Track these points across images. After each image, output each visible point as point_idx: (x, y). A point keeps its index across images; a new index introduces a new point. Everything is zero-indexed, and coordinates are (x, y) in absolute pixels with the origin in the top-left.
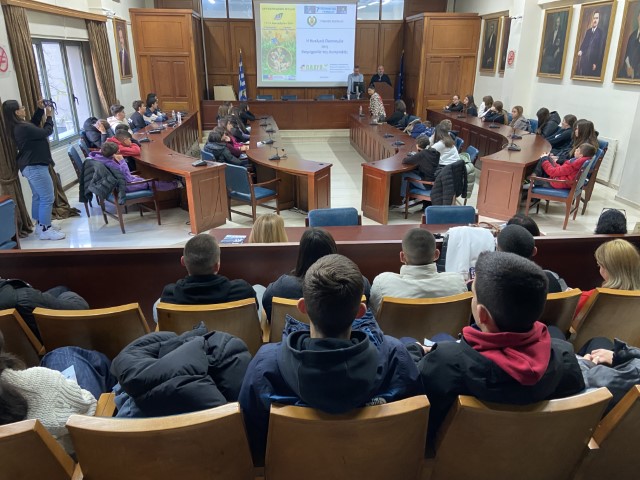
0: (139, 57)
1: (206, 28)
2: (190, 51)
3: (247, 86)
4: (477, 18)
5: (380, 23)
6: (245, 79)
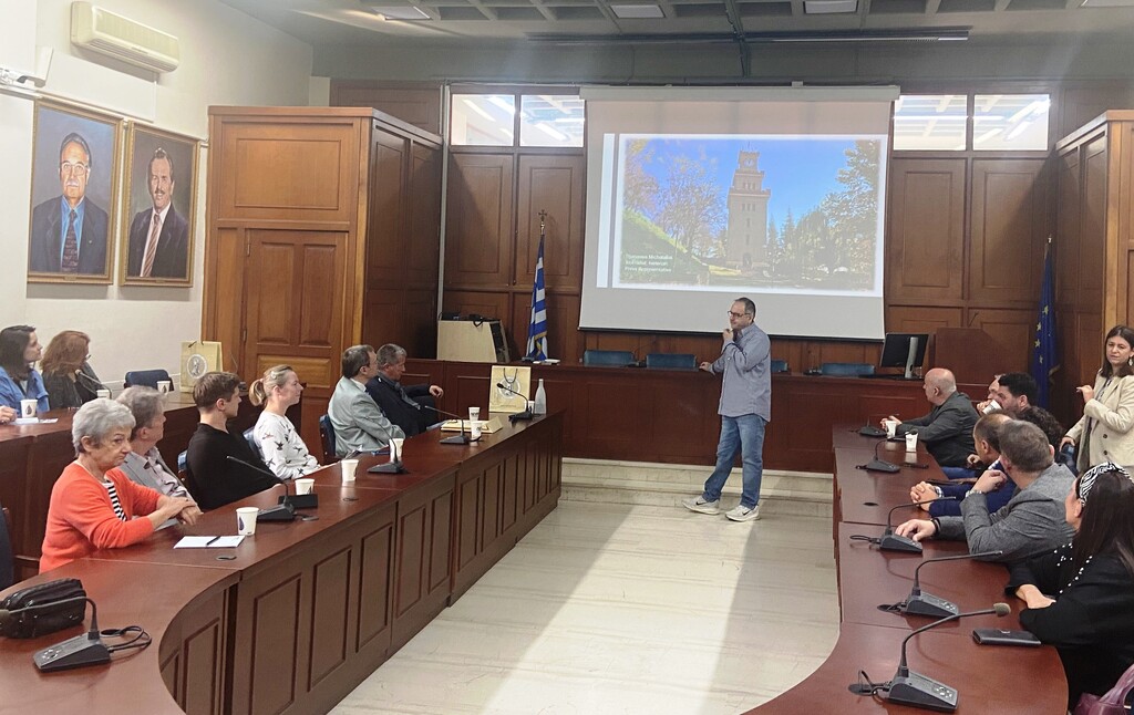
0: (218, 230)
1: (455, 174)
2: (354, 217)
3: (550, 326)
5: (969, 159)
6: (551, 303)
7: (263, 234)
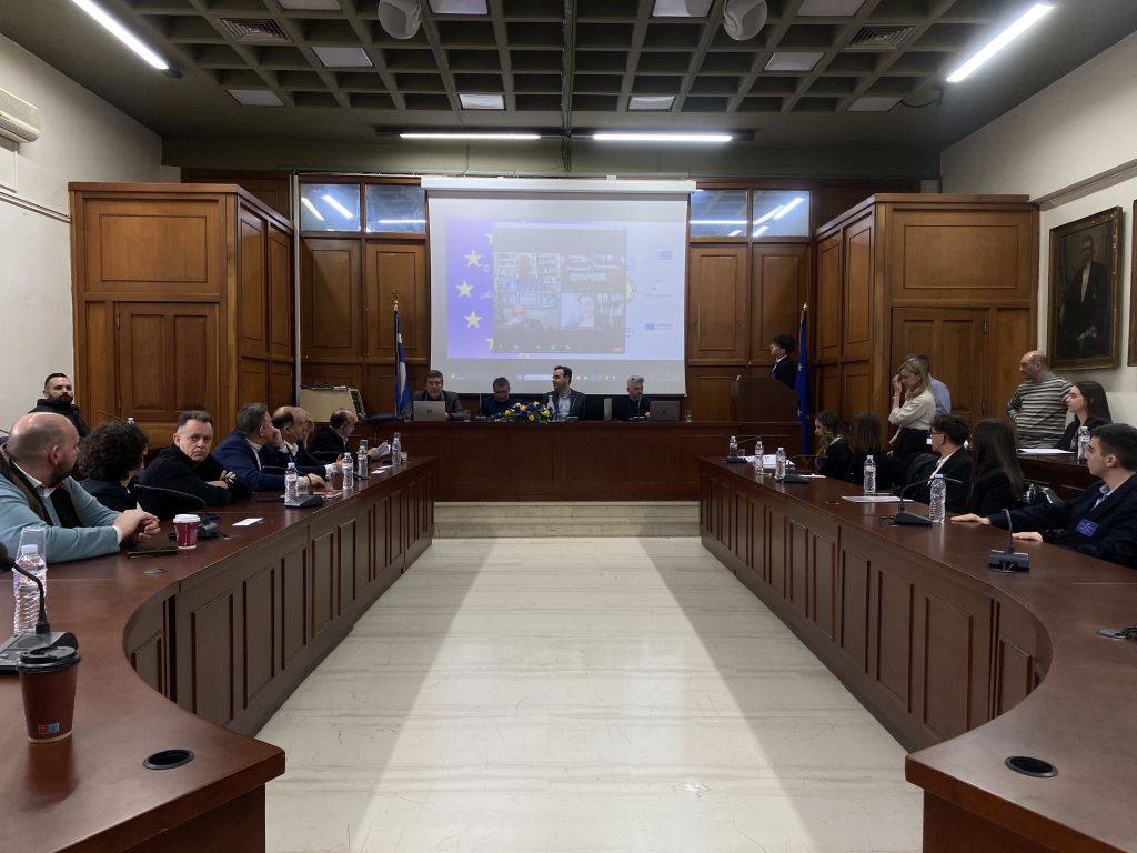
0: (84, 303)
1: (308, 256)
2: (223, 287)
4: (1029, 209)
5: (749, 244)
7: (132, 307)
